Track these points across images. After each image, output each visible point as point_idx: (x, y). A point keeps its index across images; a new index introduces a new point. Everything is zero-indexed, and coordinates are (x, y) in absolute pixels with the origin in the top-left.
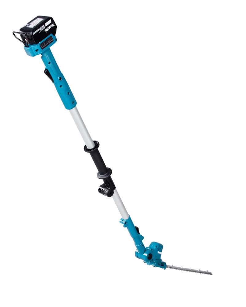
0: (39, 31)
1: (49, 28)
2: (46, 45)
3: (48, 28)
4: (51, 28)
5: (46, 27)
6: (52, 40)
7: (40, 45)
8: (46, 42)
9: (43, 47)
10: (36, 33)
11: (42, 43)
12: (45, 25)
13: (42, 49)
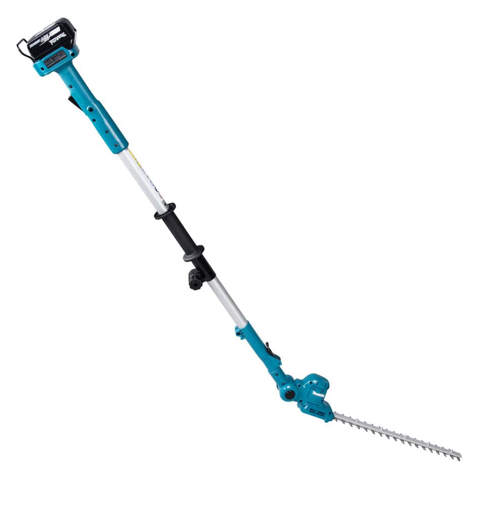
0: (40, 43)
1: (58, 38)
2: (54, 63)
3: (55, 38)
4: (59, 39)
5: (51, 38)
6: (65, 56)
7: (45, 62)
8: (53, 58)
9: (50, 65)
10: (34, 46)
11: (48, 60)
12: (49, 35)
13: (48, 68)
